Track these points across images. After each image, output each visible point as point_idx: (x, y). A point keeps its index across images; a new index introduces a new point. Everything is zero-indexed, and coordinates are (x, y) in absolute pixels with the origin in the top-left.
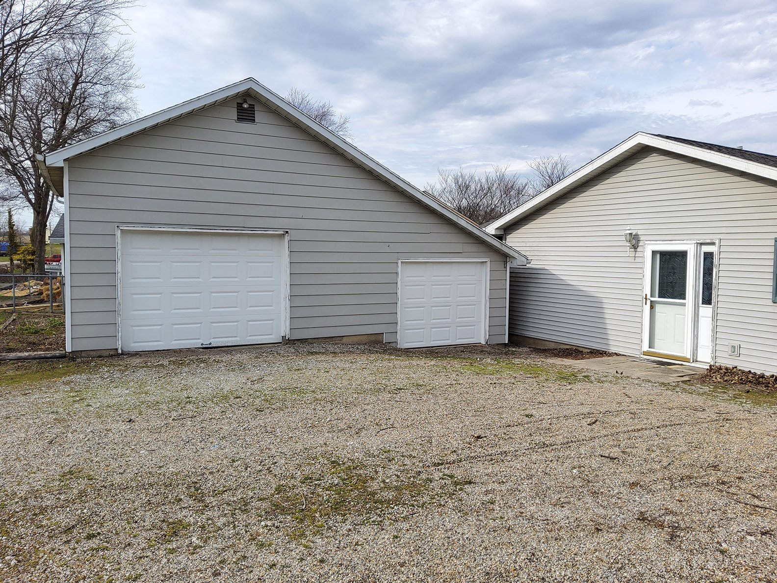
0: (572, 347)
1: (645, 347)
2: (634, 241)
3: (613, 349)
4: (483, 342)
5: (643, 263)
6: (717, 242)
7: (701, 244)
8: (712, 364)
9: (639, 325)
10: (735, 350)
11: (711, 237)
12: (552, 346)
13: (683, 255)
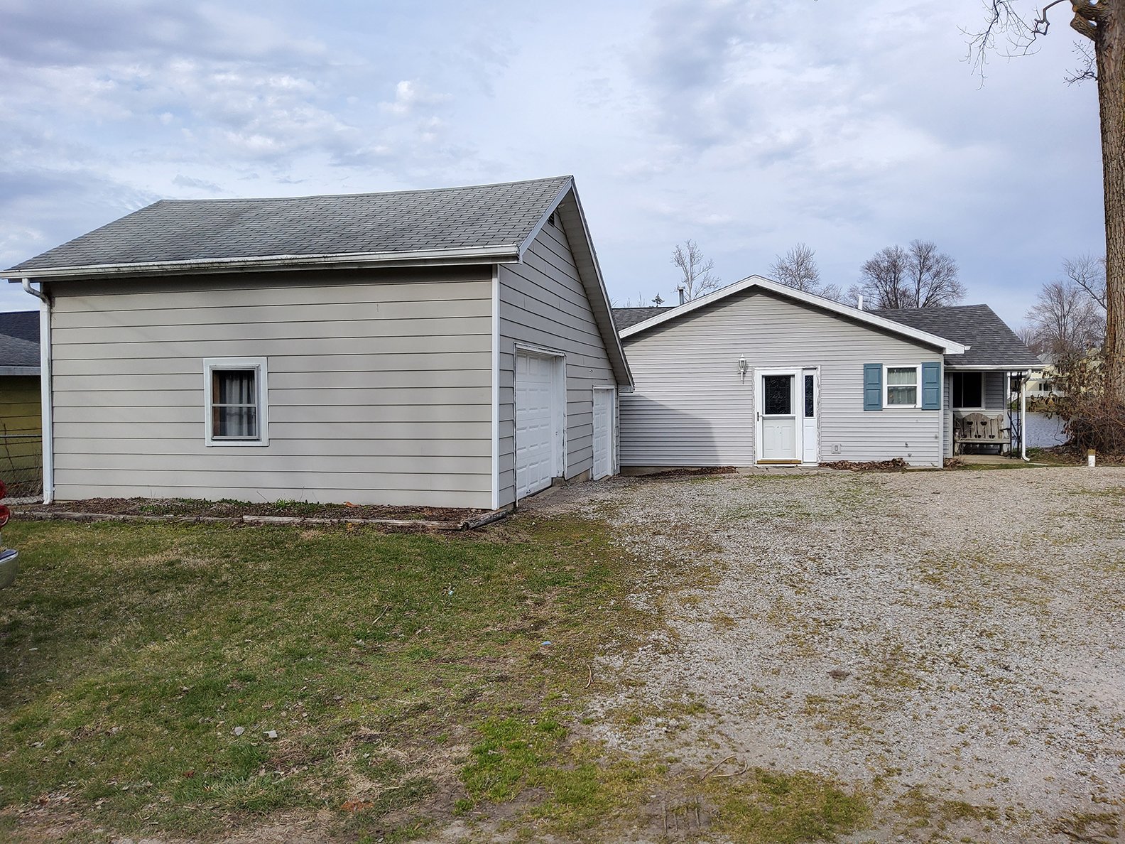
0: (676, 468)
1: (759, 458)
2: (744, 368)
3: (724, 464)
4: (611, 475)
5: (752, 386)
6: (819, 367)
7: (804, 369)
8: (820, 461)
9: (751, 440)
10: (836, 450)
11: (816, 363)
12: (652, 471)
13: (787, 379)
